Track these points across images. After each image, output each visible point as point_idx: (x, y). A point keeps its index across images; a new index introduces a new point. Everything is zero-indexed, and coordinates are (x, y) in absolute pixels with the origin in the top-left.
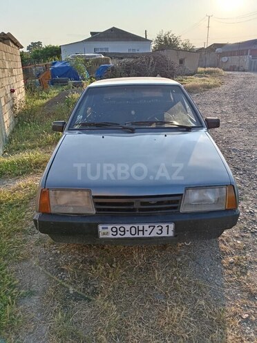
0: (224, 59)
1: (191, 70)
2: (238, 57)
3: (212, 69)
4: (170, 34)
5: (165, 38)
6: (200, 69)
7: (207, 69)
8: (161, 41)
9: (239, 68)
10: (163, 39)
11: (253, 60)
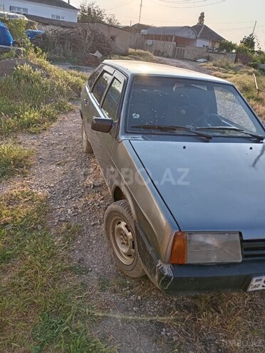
0: (149, 42)
1: (122, 49)
2: (162, 42)
3: (142, 51)
4: (94, 6)
5: (89, 9)
6: (131, 50)
7: (137, 51)
8: (85, 11)
9: (163, 53)
10: (87, 10)
11: (177, 48)
